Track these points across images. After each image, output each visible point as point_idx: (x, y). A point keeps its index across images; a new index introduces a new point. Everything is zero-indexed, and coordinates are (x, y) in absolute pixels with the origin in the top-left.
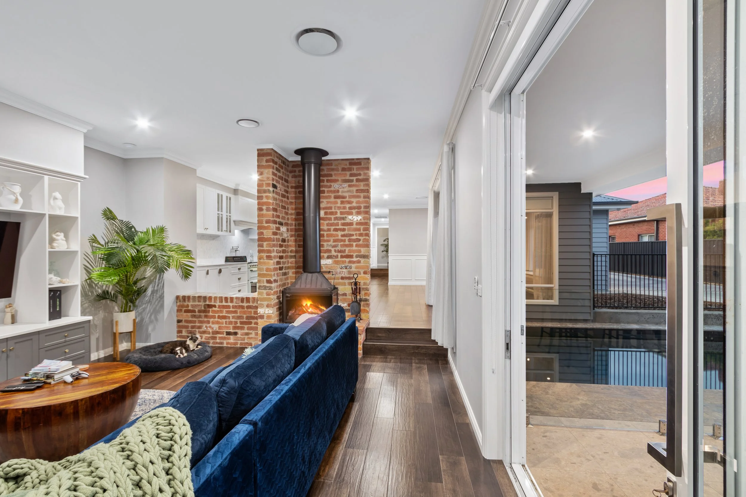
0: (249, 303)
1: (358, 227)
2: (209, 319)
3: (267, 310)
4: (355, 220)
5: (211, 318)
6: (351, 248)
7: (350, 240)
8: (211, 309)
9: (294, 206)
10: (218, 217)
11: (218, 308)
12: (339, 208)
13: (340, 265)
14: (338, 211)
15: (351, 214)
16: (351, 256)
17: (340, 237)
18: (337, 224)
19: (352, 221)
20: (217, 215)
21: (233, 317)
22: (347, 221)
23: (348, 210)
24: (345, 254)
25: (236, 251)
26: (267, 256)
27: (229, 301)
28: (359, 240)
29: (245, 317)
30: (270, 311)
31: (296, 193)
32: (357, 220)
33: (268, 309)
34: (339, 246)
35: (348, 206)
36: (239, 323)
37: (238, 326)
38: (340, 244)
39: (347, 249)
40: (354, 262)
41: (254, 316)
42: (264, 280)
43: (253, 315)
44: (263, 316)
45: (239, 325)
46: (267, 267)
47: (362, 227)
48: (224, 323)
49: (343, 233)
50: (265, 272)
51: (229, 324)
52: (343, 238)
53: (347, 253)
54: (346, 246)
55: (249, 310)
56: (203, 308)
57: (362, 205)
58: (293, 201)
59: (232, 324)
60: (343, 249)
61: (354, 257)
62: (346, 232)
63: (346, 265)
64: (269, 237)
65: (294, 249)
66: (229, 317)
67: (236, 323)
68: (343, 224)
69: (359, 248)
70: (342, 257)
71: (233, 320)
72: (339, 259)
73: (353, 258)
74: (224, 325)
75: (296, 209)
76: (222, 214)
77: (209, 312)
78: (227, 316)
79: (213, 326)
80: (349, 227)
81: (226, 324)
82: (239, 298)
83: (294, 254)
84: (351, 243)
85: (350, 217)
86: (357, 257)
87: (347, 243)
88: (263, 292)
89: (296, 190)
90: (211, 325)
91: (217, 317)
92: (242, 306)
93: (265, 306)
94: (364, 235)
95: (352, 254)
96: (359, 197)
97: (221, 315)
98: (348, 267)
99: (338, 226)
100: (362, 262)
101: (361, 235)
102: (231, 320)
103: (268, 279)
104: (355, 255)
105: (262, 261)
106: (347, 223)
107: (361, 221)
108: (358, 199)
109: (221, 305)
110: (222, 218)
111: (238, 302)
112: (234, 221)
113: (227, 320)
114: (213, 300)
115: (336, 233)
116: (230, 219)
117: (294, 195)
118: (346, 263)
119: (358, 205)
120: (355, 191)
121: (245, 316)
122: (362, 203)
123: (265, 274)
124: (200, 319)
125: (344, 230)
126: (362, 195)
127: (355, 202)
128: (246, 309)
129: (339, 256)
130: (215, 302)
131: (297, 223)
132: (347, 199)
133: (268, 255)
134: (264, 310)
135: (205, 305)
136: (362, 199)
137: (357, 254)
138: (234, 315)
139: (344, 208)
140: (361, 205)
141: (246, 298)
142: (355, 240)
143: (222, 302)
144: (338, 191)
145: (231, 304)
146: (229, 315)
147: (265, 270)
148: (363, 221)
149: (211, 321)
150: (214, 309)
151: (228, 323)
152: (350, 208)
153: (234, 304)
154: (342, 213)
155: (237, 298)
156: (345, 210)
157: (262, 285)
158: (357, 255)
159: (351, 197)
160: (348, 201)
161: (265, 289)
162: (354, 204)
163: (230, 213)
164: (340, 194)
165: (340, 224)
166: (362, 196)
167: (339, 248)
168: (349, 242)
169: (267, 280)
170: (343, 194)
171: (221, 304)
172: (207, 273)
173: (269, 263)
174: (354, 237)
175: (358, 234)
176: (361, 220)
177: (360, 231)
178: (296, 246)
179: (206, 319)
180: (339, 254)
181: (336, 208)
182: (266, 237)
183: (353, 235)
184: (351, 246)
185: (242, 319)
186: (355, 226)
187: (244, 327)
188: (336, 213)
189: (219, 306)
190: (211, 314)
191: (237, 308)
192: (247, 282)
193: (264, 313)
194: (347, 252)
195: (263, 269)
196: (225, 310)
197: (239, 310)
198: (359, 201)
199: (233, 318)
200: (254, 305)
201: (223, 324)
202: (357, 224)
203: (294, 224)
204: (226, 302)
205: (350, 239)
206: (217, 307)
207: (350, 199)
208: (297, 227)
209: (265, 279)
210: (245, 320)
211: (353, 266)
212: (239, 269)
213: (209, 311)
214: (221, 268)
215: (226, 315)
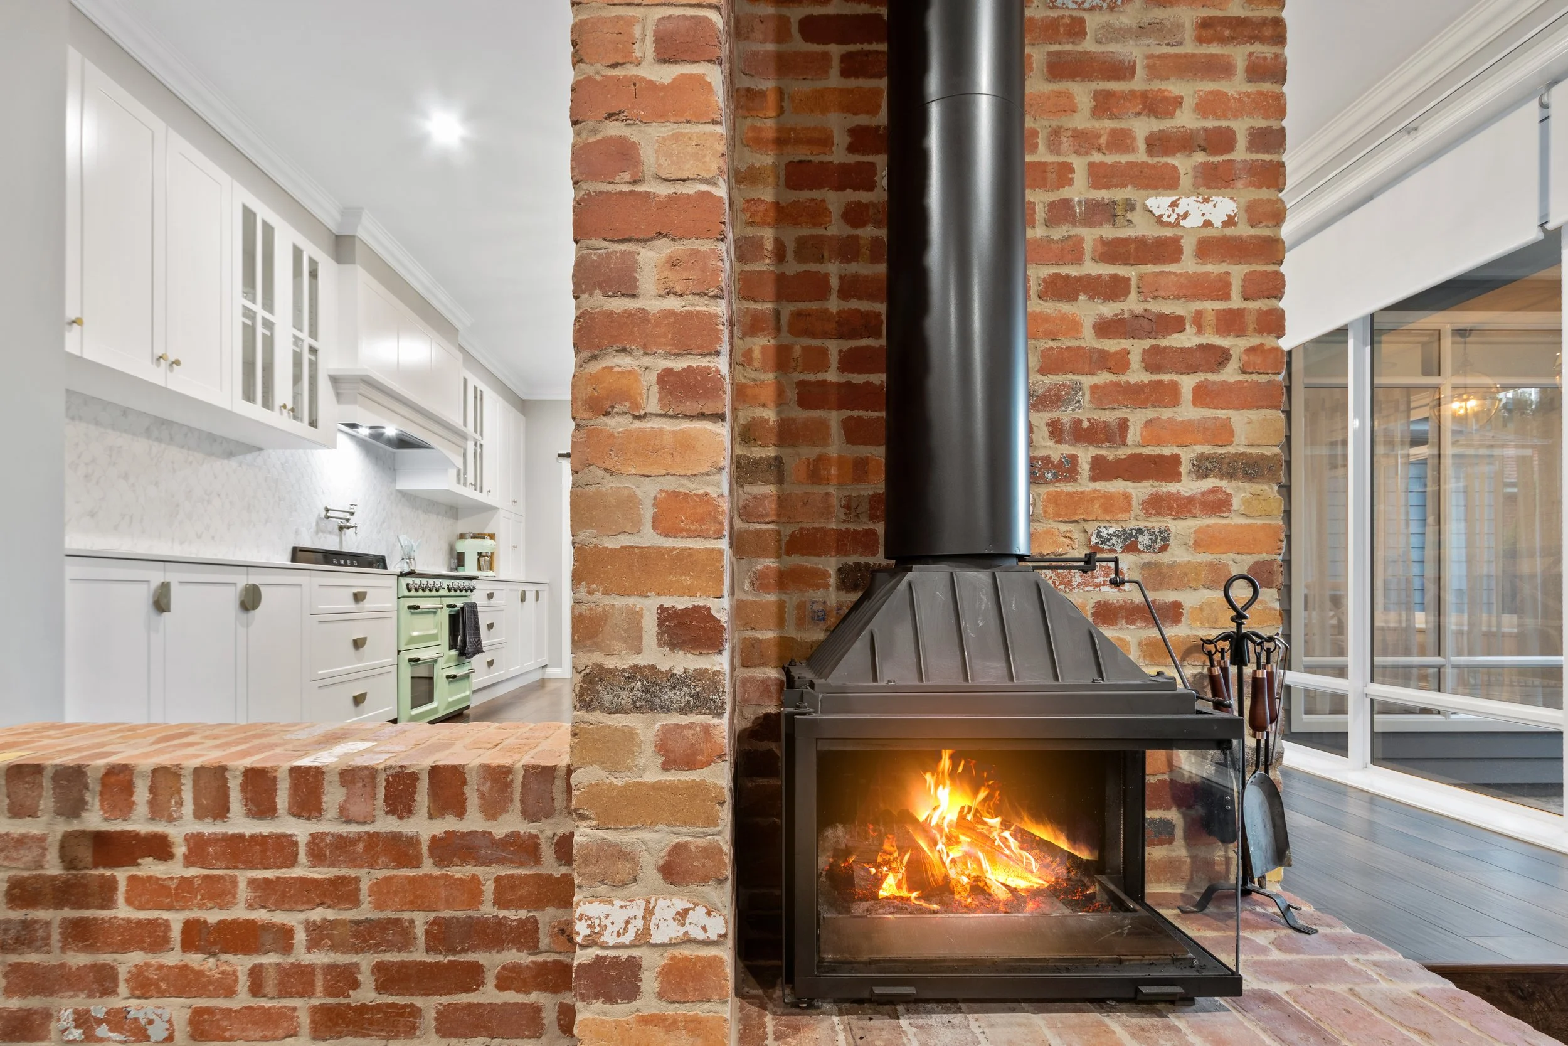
0: (461, 813)
1: (1213, 268)
2: (105, 958)
3: (668, 906)
4: (1194, 221)
5: (124, 947)
6: (1166, 414)
7: (1155, 360)
8: (122, 875)
9: (770, 124)
10: (249, 332)
11: (189, 861)
12: (1084, 141)
13: (1091, 527)
14: (1079, 164)
15: (1166, 181)
16: (1167, 468)
17: (1089, 340)
18: (1073, 252)
19: (1168, 233)
20: (239, 320)
21: (318, 935)
22: (1140, 228)
23: (1141, 155)
24: (1122, 453)
25: (341, 528)
26: (666, 379)
27: (282, 799)
28: (1221, 357)
29: (420, 931)
30: (698, 915)
31: (782, 33)
32: (1208, 224)
33: (680, 904)
34: (1086, 399)
35: (1142, 127)
36: (366, 977)
37: (363, 1009)
38: (1087, 381)
39: (1137, 419)
40: (1183, 507)
41: (500, 923)
42: (634, 619)
43: (488, 910)
44: (633, 967)
45: (366, 994)
46: (670, 484)
47: (1237, 272)
48: (243, 983)
49: (1109, 310)
50: (649, 538)
51: (284, 992)
52: (1111, 345)
53: (1135, 443)
54: (1137, 395)
55: (460, 871)
56: (53, 868)
57: (1241, 127)
58: (767, 84)
59: (307, 991)
60: (1111, 416)
61: (1184, 468)
62: (1132, 304)
63: (1133, 525)
64: (690, 189)
65: (770, 415)
66: (283, 938)
67: (345, 978)
68: (1113, 252)
69: (1221, 413)
70: (1102, 470)
71: (321, 958)
72: (1085, 485)
73: (1175, 476)
74: (242, 999)
75: (781, 141)
76: (268, 325)
77: (105, 894)
78: (267, 927)
79: (139, 1008)
80: (1150, 268)
81: (256, 989)
82: (371, 773)
83: (771, 452)
84: (1166, 378)
85: (1159, 203)
86: (1202, 468)
87: (1137, 375)
88: (629, 735)
89: (785, 11)
90: (122, 999)
91: (176, 934)
92: (395, 839)
93: (650, 874)
94: (1250, 322)
95: (1167, 451)
96: (1219, 68)
97: (213, 917)
98: (1144, 540)
99: (1078, 259)
100: (1236, 503)
101: (1231, 322)
102: (302, 955)
103: (683, 603)
104: (1187, 456)
105: (617, 424)
106: (1141, 242)
107: (1230, 231)
108: (1209, 86)
109: (215, 840)
110: (269, 342)
111: (357, 808)
112: (335, 380)
113: (270, 959)
114: (142, 794)
115: (1066, 308)
116: (313, 365)
117: (770, 47)
118: (1128, 508)
119: (1211, 123)
120: (1189, 33)
121: (420, 920)
122: (1240, 108)
123: (645, 557)
124: (32, 958)
125: (1115, 289)
126: (1239, 54)
127: (1189, 102)
128: (428, 867)
129: (1084, 467)
130: (157, 810)
131: (791, 235)
132: (1138, 83)
133: (678, 365)
134: (637, 910)
135: (68, 842)
136: (1236, 86)
137: (1208, 449)
138: (330, 914)
139: (1121, 141)
140: (1233, 124)
141: (434, 771)
142: (1188, 361)
143: (221, 811)
144: (1076, 29)
145: (301, 830)
146: (280, 918)
147: (648, 513)
148: (1243, 230)
149: (123, 972)
150: (150, 868)
151: (271, 983)
152: (1158, 143)
153: (329, 826)
154: (1100, 176)
155: (350, 776)
156: (1124, 159)
157: (620, 661)
158: (1201, 458)
159: (1159, 67)
160: (1144, 95)
161: (649, 702)
162: (1186, 120)
163: (313, 333)
164: (1088, 45)
165: (1088, 247)
166: (1241, 64)
167: (1085, 412)
168: (1149, 368)
169: (666, 616)
170: (1112, 47)
171: (209, 828)
172: (161, 603)
173: (685, 444)
174: (1187, 339)
175: (1210, 318)
176: (1230, 222)
177: (1227, 297)
178: (780, 401)
179: (78, 959)
180: (1085, 455)
181: (1066, 143)
182: (663, 190)
183: (1176, 324)
184: (1168, 395)
185: (391, 946)
186: (1189, 265)
187: (415, 1012)
188: (1064, 173)
189: (198, 848)
190: (123, 911)
191: (353, 862)
192: (392, 659)
193: (643, 938)
194: (1134, 434)
195: (629, 504)
196: (243, 876)
197: (367, 878)
198: (1218, 96)
199: (314, 944)
200: (500, 828)
201: (230, 992)
202: (1208, 248)
203: (769, 245)
204: (262, 807)
205: (1155, 349)
206: (180, 850)
207: (1157, 85)
208: (793, 267)
209: (648, 607)
210: (419, 955)
211: (1181, 528)
212: (358, 597)
213: (110, 886)
214: (255, 579)
215: (261, 915)
